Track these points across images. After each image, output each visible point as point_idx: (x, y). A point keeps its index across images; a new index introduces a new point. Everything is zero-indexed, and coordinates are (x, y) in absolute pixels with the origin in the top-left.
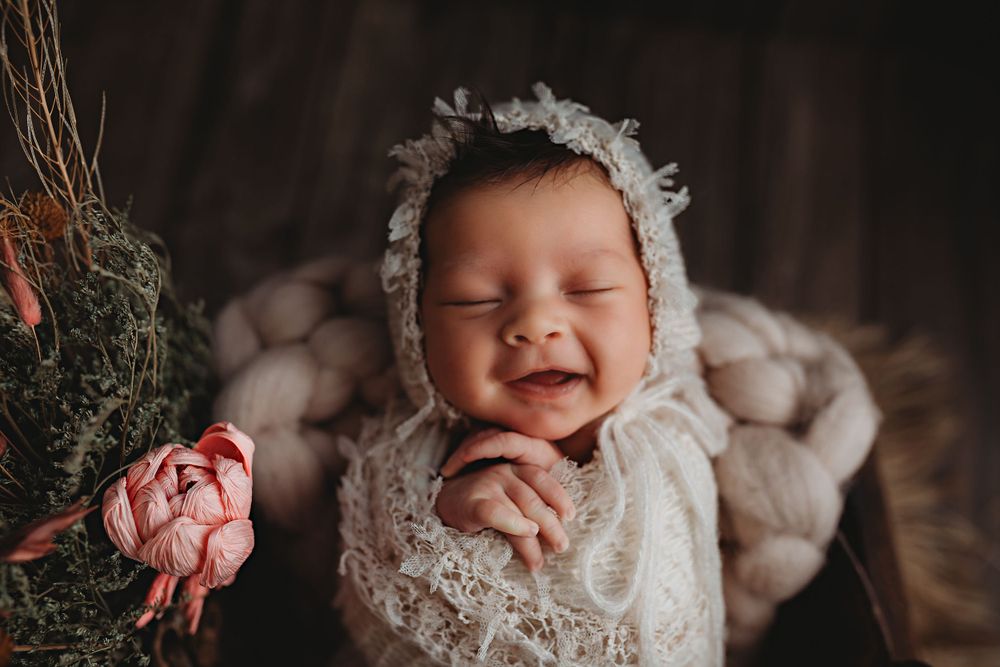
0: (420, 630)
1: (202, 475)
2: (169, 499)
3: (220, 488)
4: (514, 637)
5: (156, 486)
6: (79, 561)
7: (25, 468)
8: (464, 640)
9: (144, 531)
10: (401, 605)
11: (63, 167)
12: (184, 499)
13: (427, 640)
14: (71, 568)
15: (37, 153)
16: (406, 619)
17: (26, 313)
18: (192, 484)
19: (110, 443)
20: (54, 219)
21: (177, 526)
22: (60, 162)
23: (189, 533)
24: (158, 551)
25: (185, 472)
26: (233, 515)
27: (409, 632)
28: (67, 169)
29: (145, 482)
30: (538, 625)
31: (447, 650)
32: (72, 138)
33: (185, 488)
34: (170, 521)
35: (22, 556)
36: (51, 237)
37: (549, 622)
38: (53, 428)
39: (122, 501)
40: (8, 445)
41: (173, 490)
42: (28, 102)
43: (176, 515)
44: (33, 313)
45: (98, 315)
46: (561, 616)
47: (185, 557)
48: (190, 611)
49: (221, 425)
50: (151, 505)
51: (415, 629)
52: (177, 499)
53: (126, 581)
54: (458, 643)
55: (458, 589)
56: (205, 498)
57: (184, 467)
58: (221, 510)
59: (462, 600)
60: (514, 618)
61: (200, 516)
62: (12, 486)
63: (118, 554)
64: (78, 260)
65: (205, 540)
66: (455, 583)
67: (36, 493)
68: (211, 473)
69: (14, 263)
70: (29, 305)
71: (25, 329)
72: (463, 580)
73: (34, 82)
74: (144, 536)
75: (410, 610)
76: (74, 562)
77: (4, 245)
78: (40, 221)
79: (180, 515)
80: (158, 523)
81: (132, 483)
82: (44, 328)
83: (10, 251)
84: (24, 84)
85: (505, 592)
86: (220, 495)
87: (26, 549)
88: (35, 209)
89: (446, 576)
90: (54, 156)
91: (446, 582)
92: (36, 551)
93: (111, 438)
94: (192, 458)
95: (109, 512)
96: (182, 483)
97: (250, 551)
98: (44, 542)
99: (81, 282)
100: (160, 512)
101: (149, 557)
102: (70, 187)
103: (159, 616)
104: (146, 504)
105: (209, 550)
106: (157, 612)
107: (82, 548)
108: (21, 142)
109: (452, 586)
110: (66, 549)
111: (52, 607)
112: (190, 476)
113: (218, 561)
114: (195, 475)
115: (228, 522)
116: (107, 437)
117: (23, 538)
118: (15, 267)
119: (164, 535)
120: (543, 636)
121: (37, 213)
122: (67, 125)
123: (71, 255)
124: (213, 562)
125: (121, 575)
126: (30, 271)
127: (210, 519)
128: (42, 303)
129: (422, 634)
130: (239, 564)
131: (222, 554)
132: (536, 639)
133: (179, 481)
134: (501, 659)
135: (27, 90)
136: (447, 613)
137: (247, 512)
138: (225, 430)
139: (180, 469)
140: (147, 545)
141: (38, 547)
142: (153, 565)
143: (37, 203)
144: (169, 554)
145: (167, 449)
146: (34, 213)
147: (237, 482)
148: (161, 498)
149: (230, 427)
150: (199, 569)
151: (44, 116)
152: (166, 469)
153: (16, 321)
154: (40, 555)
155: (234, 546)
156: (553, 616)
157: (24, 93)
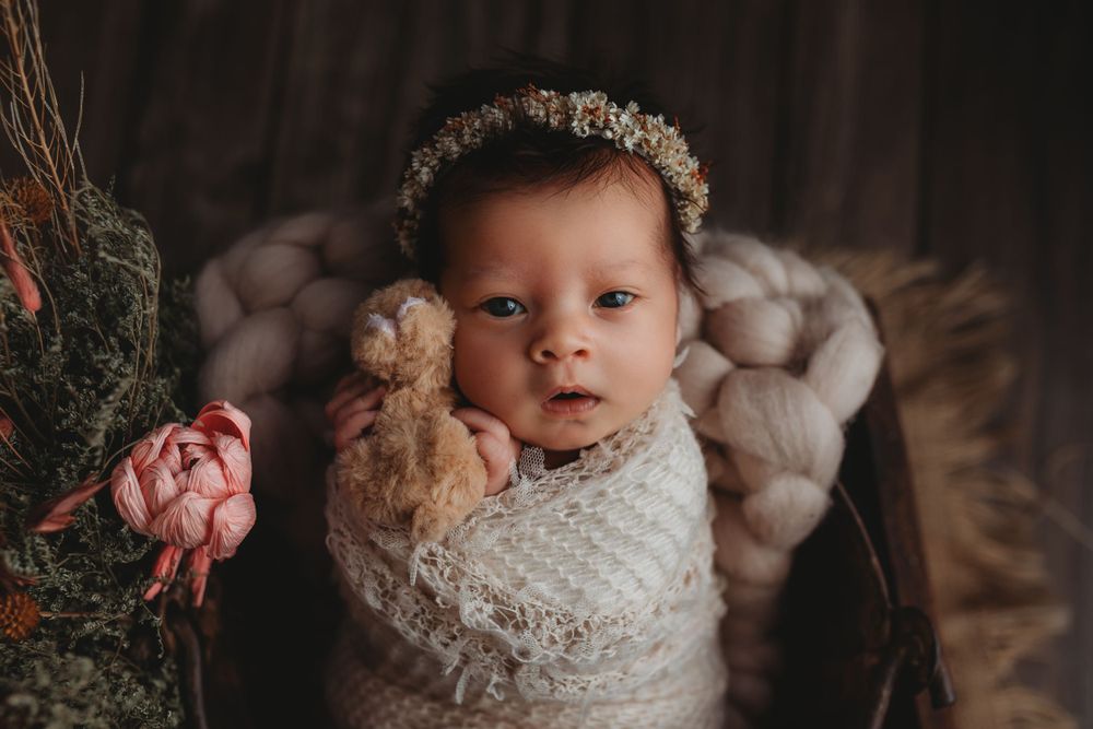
0: (396, 616)
1: (204, 452)
2: (174, 476)
3: (222, 464)
4: (487, 626)
5: (161, 464)
6: (90, 533)
7: (31, 449)
8: (440, 627)
9: (154, 506)
10: (381, 591)
11: (47, 151)
12: (189, 476)
13: (403, 626)
14: (83, 539)
15: (22, 139)
16: (385, 604)
17: (27, 300)
18: (196, 460)
19: (120, 422)
20: (41, 204)
21: (185, 501)
22: (44, 146)
23: (197, 505)
24: (169, 525)
25: (188, 449)
26: (236, 489)
27: (387, 616)
28: (51, 152)
29: (150, 460)
30: (512, 616)
31: (424, 638)
32: (54, 122)
33: (188, 465)
34: (177, 496)
35: (46, 527)
36: (39, 221)
37: (523, 612)
38: (60, 408)
39: (130, 479)
40: (14, 428)
41: (177, 467)
42: (13, 92)
43: (182, 491)
44: (33, 300)
45: (93, 298)
46: (534, 606)
47: (194, 529)
48: (195, 585)
49: (218, 403)
50: (159, 483)
51: (393, 615)
52: (182, 476)
53: (141, 552)
54: (435, 629)
55: (436, 575)
56: (209, 473)
57: (187, 445)
58: (225, 485)
59: (440, 585)
60: (489, 608)
61: (206, 491)
62: (21, 467)
63: (126, 527)
64: (65, 241)
65: (212, 513)
66: (432, 568)
67: (45, 472)
68: (213, 451)
69: (13, 252)
70: (30, 293)
71: (28, 315)
72: (440, 566)
73: (16, 69)
74: (155, 511)
75: (388, 595)
76: (86, 534)
77: (3, 234)
78: (29, 207)
79: (186, 490)
80: (166, 498)
81: (137, 462)
82: (44, 314)
83: (9, 240)
84: (8, 73)
85: (479, 579)
86: (223, 470)
87: (50, 521)
88: (23, 195)
89: (425, 561)
90: (37, 140)
91: (424, 567)
92: (61, 523)
93: (121, 417)
94: (192, 437)
95: (118, 491)
96: (185, 460)
97: (252, 523)
98: (65, 514)
99: (73, 267)
100: (167, 488)
101: (160, 530)
102: (54, 170)
103: (166, 589)
104: (154, 482)
105: (215, 522)
106: (164, 585)
107: (93, 521)
108: (7, 129)
109: (430, 571)
110: (78, 522)
111: (68, 577)
112: (192, 454)
113: (224, 533)
114: (198, 453)
115: (231, 496)
116: (117, 416)
117: (49, 511)
118: (14, 256)
119: (174, 509)
120: (517, 627)
121: (25, 199)
122: (49, 108)
123: (58, 236)
124: (219, 534)
125: (135, 548)
126: (28, 259)
127: (215, 493)
128: (41, 288)
129: (400, 620)
130: (243, 535)
131: (228, 527)
132: (510, 630)
133: (182, 459)
134: (476, 647)
135: (12, 79)
136: (424, 601)
137: (247, 486)
138: (222, 408)
139: (182, 447)
140: (158, 520)
141: (61, 520)
142: (164, 539)
143: (24, 188)
144: (179, 528)
145: (168, 429)
146: (22, 198)
147: (237, 456)
148: (167, 475)
149: (227, 405)
150: (206, 541)
151: (26, 101)
152: (168, 448)
153: (20, 309)
154: (63, 526)
155: (237, 519)
156: (526, 606)
157: (9, 83)
